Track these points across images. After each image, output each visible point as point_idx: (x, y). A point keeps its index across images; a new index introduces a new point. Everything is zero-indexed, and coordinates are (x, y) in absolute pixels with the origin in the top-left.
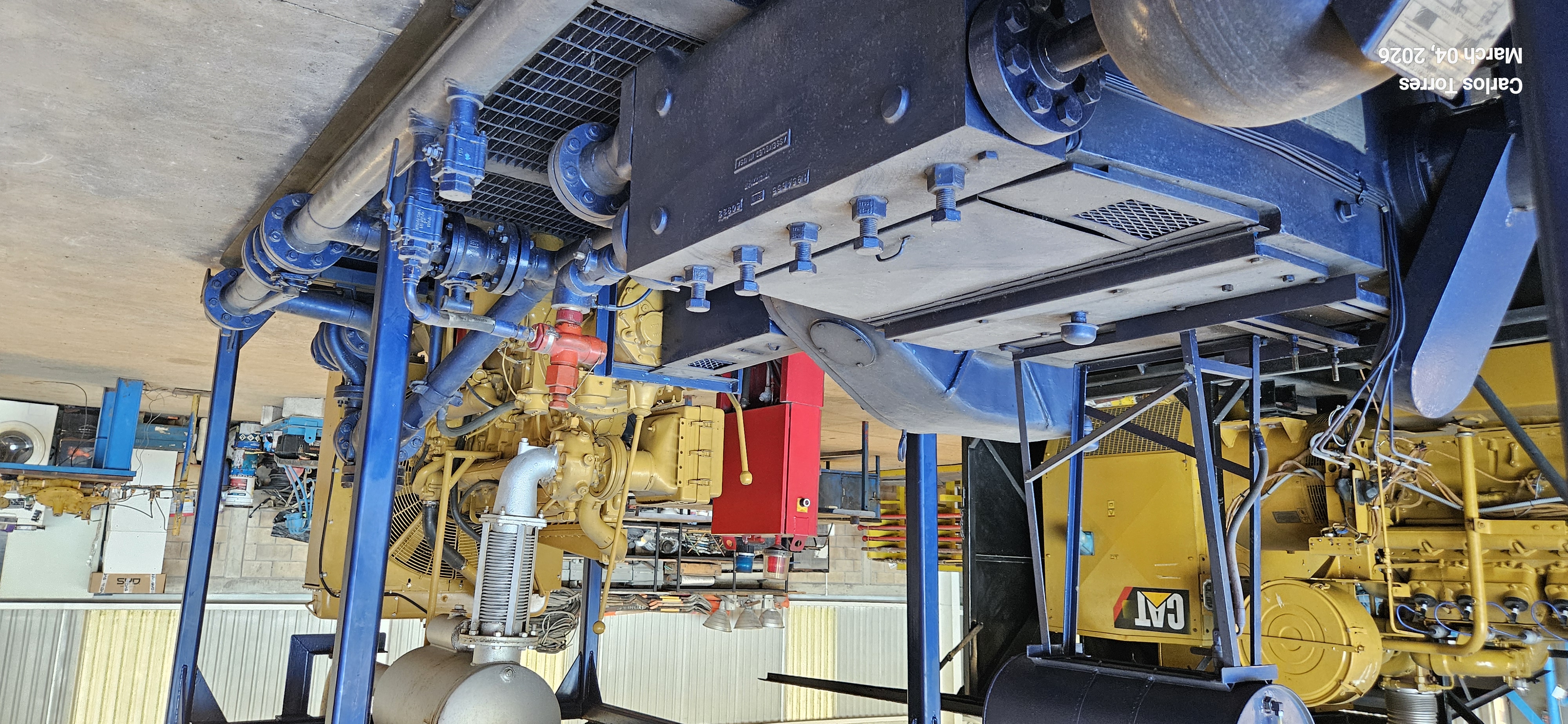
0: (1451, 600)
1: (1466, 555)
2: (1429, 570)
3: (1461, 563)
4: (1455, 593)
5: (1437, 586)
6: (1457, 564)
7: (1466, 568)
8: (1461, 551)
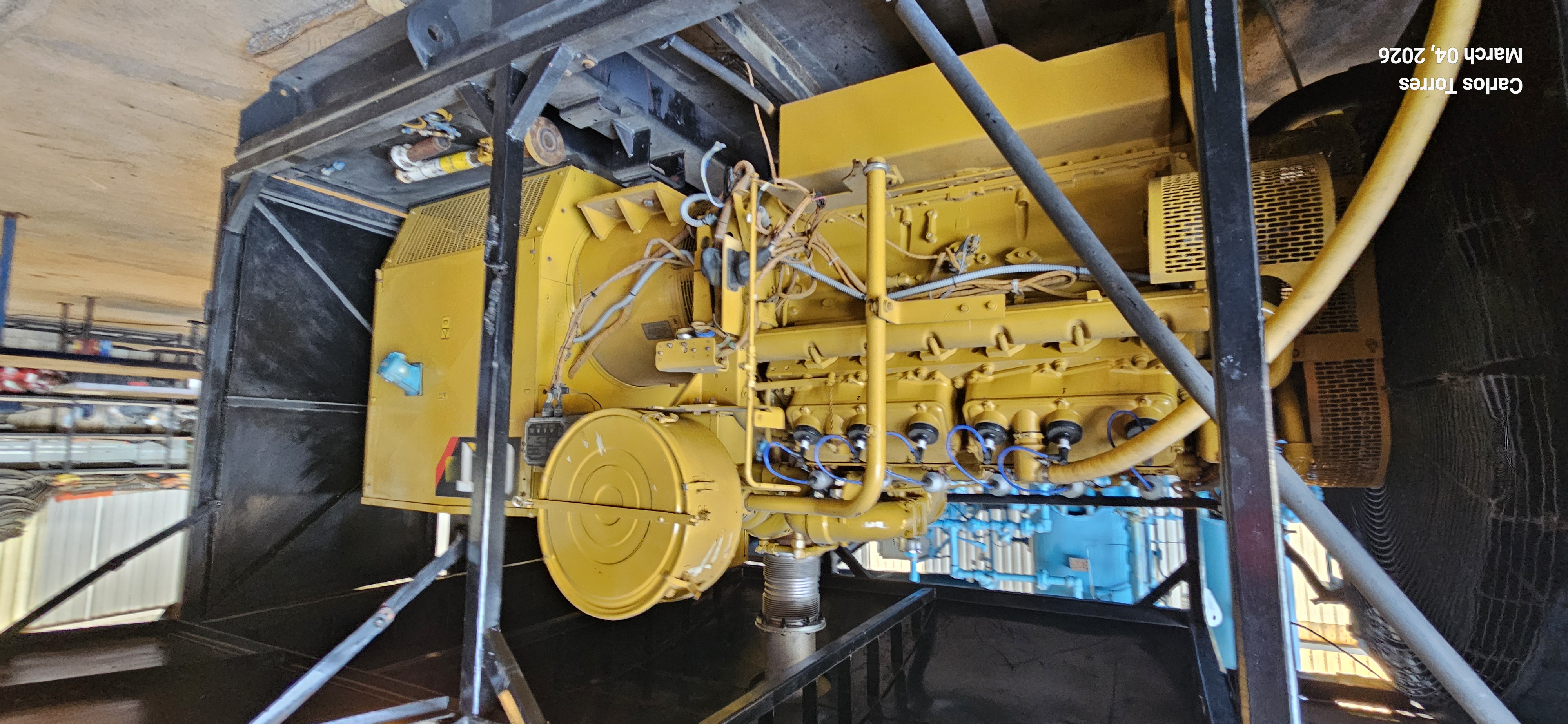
0: (840, 432)
1: (864, 363)
2: (816, 390)
3: (856, 376)
4: (845, 421)
5: (823, 411)
6: (851, 379)
7: (862, 384)
8: (856, 359)
